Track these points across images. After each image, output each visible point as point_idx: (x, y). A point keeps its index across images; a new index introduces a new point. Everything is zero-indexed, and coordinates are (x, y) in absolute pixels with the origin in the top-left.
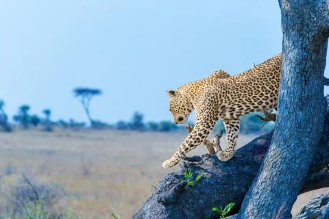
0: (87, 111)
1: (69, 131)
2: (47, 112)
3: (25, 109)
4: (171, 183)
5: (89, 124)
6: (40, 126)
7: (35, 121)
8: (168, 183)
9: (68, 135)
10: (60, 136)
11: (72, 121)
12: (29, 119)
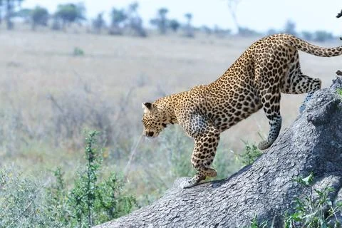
0: (234, 16)
1: (213, 37)
2: (189, 16)
3: (163, 11)
4: (323, 101)
5: (235, 31)
6: (180, 31)
7: (175, 26)
8: (319, 100)
9: (212, 43)
10: (203, 43)
11: (216, 27)
12: (168, 24)
